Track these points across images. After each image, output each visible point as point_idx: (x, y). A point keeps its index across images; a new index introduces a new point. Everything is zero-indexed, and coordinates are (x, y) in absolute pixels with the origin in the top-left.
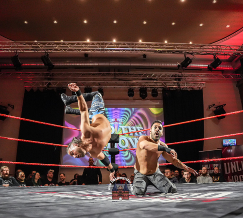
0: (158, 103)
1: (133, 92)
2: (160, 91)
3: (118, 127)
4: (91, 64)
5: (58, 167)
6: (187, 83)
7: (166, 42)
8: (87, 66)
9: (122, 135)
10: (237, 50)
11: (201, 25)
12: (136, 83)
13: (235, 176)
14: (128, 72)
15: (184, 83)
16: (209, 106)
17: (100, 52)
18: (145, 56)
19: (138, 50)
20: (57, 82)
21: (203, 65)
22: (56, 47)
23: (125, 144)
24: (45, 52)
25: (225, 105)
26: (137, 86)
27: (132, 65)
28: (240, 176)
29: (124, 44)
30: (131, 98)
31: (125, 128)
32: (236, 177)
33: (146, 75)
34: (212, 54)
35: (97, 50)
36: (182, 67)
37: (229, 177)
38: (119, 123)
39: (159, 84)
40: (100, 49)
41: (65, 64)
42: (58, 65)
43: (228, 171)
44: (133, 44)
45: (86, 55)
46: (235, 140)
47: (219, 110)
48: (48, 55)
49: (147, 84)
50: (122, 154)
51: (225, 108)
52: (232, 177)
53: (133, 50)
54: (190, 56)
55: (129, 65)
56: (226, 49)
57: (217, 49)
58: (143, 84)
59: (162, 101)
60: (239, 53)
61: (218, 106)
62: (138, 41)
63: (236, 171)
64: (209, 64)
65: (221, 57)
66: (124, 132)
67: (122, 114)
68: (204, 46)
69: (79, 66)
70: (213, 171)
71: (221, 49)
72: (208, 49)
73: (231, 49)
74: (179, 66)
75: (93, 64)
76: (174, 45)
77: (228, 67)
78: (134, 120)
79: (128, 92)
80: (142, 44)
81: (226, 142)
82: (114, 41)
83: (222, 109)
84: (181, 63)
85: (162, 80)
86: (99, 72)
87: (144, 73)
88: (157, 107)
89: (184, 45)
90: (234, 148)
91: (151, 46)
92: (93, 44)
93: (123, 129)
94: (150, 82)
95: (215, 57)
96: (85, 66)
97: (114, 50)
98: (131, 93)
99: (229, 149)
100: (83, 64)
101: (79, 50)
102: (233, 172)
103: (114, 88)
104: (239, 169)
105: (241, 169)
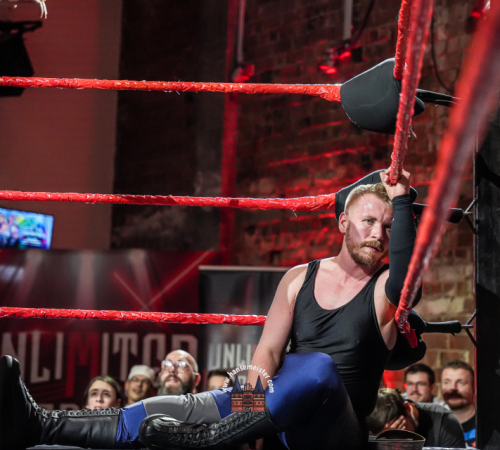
46: (48, 222)
83: (18, 43)
90: (34, 259)
99: (9, 263)
104: (40, 374)
105: (46, 373)
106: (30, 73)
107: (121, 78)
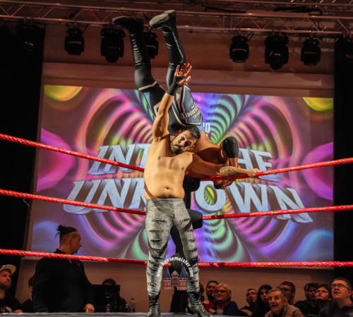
0: (319, 84)
1: (248, 49)
2: (327, 45)
5: (19, 256)
12: (257, 21)
23: (215, 201)
26: (263, 30)
30: (240, 65)
39: (326, 25)
49: (289, 24)
50: (207, 231)
58: (278, 23)
59: (331, 77)
67: (212, 107)
78: (248, 126)
79: (232, 47)
85: (338, 14)
88: (315, 93)
94: (302, 19)
98: (239, 49)
103: (191, 31)
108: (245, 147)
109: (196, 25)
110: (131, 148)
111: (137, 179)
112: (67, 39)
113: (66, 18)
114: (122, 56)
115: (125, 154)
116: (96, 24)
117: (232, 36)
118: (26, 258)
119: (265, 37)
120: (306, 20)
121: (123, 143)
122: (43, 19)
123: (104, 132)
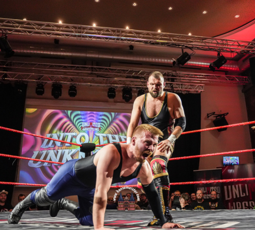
1: (115, 93)
3: (94, 134)
4: (62, 54)
6: (182, 85)
7: (159, 31)
8: (57, 55)
9: (100, 146)
10: (246, 47)
11: (205, 12)
12: (119, 82)
13: (237, 203)
14: (110, 66)
15: (179, 84)
16: (208, 114)
17: (75, 38)
18: (131, 47)
19: (125, 40)
20: (15, 74)
21: (203, 63)
22: (17, 27)
24: (3, 33)
25: (228, 113)
26: (120, 85)
27: (115, 57)
28: (243, 203)
29: (107, 31)
30: (111, 100)
31: (104, 137)
32: (239, 204)
33: (131, 72)
34: (216, 50)
35: (72, 36)
36: (178, 64)
37: (229, 204)
38: (96, 129)
40: (77, 34)
41: (28, 51)
42: (19, 51)
43: (229, 197)
44: (118, 31)
45: (57, 41)
46: (238, 158)
47: (220, 120)
48: (6, 37)
49: (132, 83)
51: (227, 117)
52: (234, 203)
53: (118, 39)
54: (189, 51)
55: (111, 57)
56: (233, 45)
57: (223, 44)
58: (128, 83)
60: (248, 51)
61: (219, 115)
62: (125, 28)
63: (238, 196)
64: (212, 62)
65: (227, 55)
66: (102, 144)
68: (206, 39)
69: (47, 54)
70: (210, 195)
71: (228, 45)
72: (212, 43)
73: (239, 45)
74: (174, 62)
75: (65, 54)
76: (170, 36)
77: (232, 68)
79: (108, 93)
80: (130, 32)
81: (227, 160)
82: (94, 25)
83: (224, 117)
84: (178, 60)
86: (72, 64)
87: (130, 69)
89: (183, 37)
90: (236, 167)
91: (141, 35)
92: (67, 27)
93: (101, 138)
94: (137, 81)
95: (219, 54)
96: (54, 55)
97: (94, 37)
98: (111, 93)
99: (231, 169)
100: (52, 53)
101: (49, 34)
102: (235, 197)
103: (91, 86)
104: (243, 194)
105: (244, 194)
106: (228, 124)
107: (249, 121)
108: (116, 134)
109: (93, 83)
110: (62, 134)
111: (65, 150)
112: (37, 89)
113: (36, 80)
114: (61, 96)
115: (59, 138)
116: (50, 82)
117: (108, 88)
118: (16, 186)
119: (122, 89)
120: (139, 82)
121: (58, 133)
122: (26, 80)
123: (49, 128)
